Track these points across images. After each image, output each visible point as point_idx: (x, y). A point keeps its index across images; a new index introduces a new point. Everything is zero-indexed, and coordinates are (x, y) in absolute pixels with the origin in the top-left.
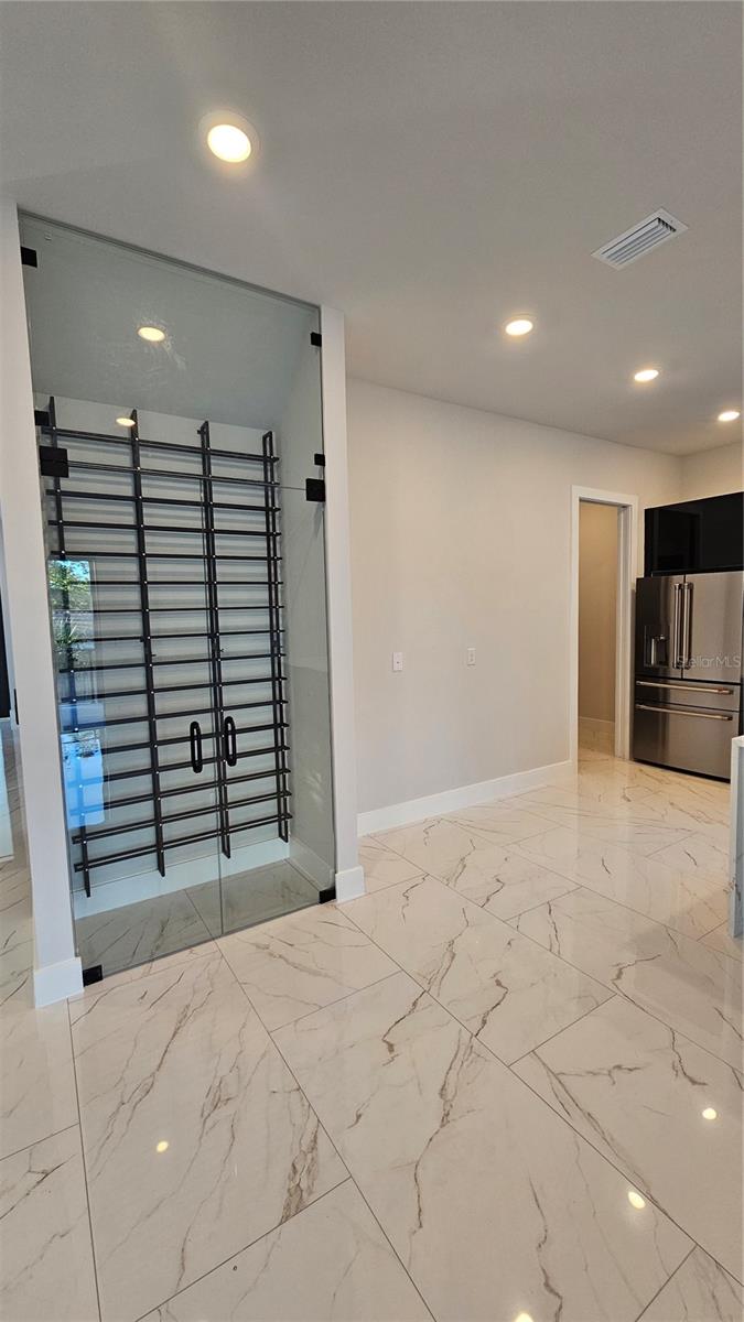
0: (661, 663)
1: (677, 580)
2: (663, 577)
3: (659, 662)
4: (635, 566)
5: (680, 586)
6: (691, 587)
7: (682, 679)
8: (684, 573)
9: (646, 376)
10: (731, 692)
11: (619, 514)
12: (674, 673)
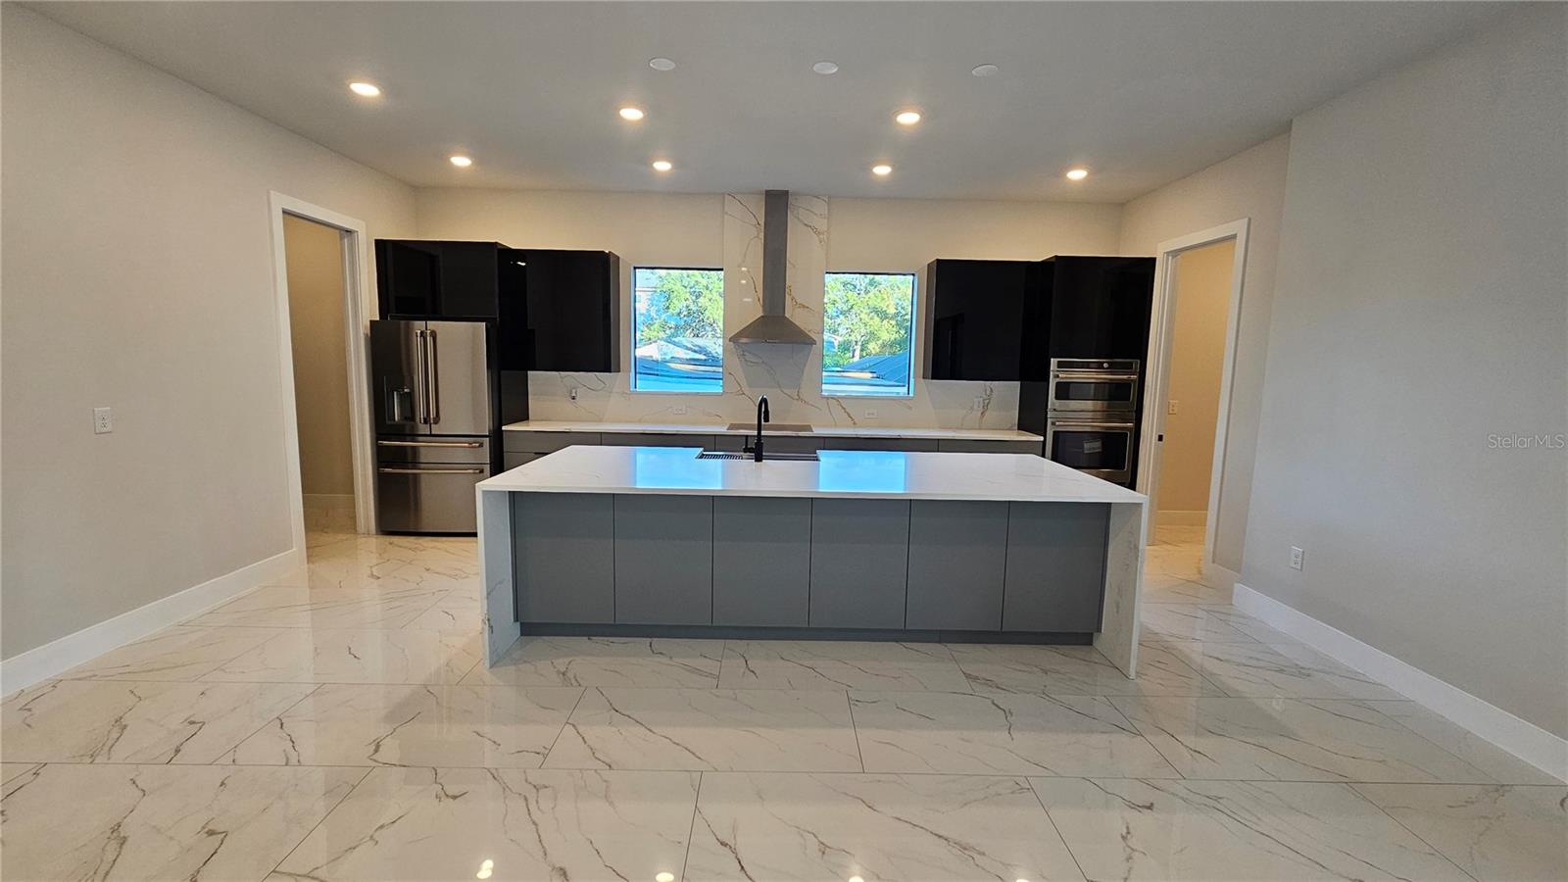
0: (406, 418)
1: (419, 326)
2: (403, 322)
3: (403, 417)
4: (368, 306)
5: (422, 333)
6: (434, 335)
7: (431, 435)
8: (426, 319)
9: (365, 90)
10: (481, 445)
11: (342, 238)
12: (423, 429)
